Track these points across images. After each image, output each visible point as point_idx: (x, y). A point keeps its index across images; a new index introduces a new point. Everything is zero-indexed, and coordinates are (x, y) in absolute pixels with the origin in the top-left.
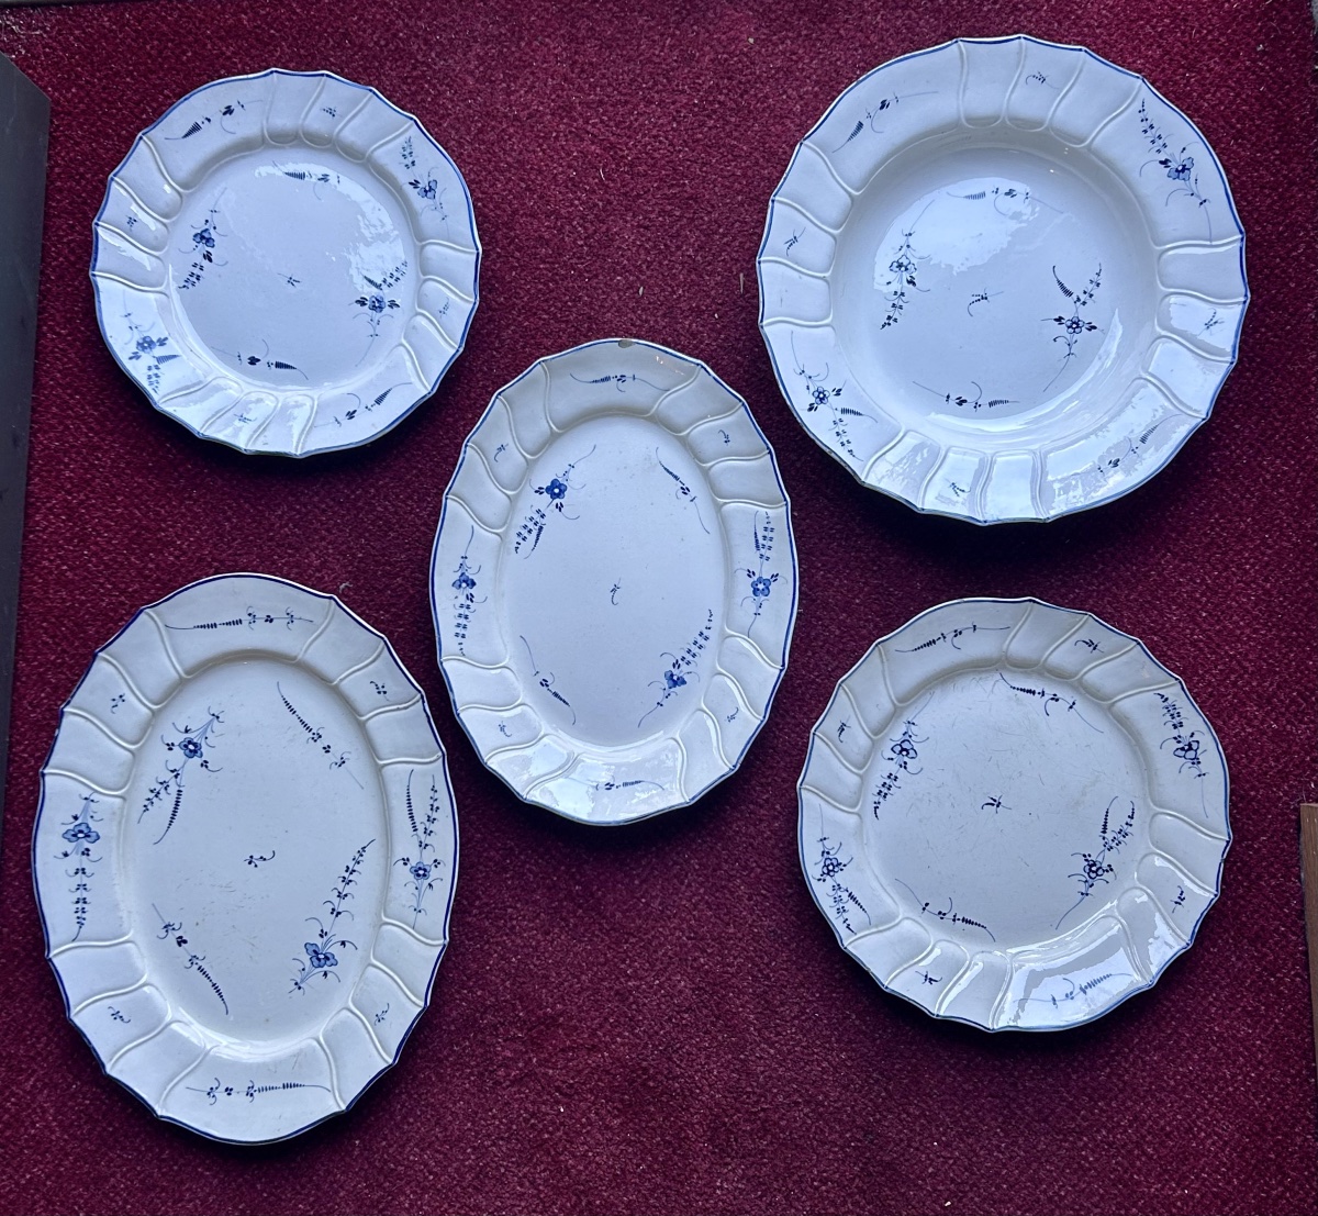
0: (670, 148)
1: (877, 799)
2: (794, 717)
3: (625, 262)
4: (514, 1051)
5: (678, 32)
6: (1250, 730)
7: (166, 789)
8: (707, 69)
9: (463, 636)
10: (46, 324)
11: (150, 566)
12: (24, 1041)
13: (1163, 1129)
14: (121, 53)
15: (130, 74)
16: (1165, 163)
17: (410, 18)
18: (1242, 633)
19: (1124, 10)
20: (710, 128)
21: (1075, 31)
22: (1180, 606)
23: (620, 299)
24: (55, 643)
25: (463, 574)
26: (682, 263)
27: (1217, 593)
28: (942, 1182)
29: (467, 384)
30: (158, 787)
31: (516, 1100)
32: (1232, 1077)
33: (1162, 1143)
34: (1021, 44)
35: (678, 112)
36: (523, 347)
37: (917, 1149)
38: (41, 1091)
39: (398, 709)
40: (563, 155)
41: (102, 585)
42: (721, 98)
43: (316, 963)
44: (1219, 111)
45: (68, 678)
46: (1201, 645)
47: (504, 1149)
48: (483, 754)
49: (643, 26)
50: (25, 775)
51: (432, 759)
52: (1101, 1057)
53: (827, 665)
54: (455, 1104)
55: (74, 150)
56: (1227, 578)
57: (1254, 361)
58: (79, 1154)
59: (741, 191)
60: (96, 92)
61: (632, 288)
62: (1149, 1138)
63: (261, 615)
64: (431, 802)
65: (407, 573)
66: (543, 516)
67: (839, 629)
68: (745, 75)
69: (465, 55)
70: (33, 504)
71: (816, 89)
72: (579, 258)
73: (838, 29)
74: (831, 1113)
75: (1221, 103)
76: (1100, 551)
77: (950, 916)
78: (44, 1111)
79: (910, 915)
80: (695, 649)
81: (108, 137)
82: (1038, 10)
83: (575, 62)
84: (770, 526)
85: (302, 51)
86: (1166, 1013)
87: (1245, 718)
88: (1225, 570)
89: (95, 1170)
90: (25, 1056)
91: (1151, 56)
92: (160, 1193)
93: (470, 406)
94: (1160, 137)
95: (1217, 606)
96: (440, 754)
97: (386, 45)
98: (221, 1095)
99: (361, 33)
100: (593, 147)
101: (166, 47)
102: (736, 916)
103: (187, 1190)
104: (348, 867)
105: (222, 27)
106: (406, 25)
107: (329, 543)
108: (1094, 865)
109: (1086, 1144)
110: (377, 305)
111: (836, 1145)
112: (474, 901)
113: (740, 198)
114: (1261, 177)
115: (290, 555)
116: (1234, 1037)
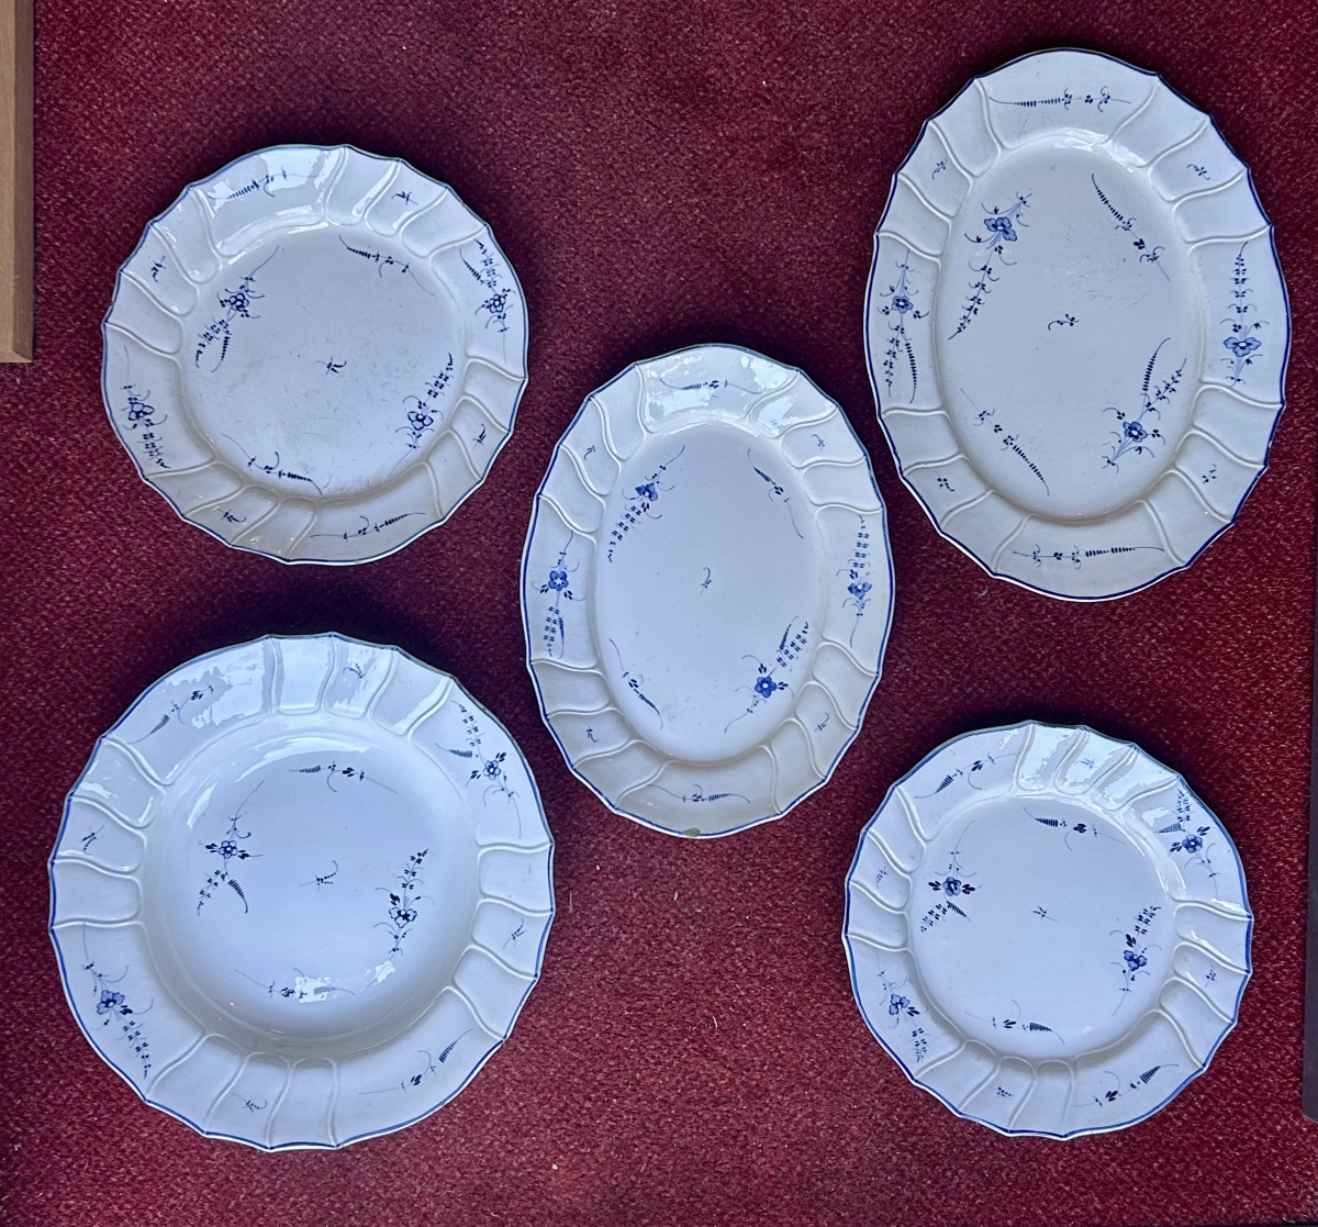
0: (643, 1050)
1: (449, 373)
2: (529, 455)
3: (692, 928)
4: (810, 138)
5: (633, 1178)
6: (77, 436)
7: (1159, 392)
8: (602, 1136)
9: (860, 535)
10: (1299, 872)
11: (1182, 617)
12: (1294, 153)
13: (185, 59)
14: (1229, 1168)
15: (1219, 1144)
16: (127, 1011)
17: (918, 1201)
18: (78, 532)
19: (159, 1192)
20: (600, 1071)
21: (211, 1171)
22: (138, 560)
23: (698, 888)
24: (1278, 540)
25: (861, 598)
26: (632, 925)
27: (100, 573)
28: (399, 13)
29: (858, 800)
30: (1167, 394)
31: (809, 93)
32: (115, 105)
33: (186, 45)
34: (271, 1142)
35: (635, 1090)
36: (799, 838)
37: (422, 43)
38: (1275, 106)
39: (926, 463)
40: (756, 1045)
41: (1232, 598)
42: (588, 1104)
43: (1006, 223)
44: (65, 1078)
45: (1262, 504)
46: (119, 521)
47: (821, 47)
48: (842, 417)
49: (670, 1186)
50: (1302, 409)
51: (891, 412)
52: (241, 126)
53: (494, 506)
54: (868, 89)
55: (1276, 1061)
56: (89, 587)
57: (47, 810)
58: (1236, 46)
59: (570, 1002)
60: (1255, 1125)
61: (686, 900)
62: (199, 51)
63: (1066, 561)
64: (892, 371)
65: (919, 606)
66: (779, 660)
67: (481, 542)
68: (562, 1128)
69: (861, 1158)
70: (1305, 683)
71: (487, 1112)
72: (741, 933)
73: (462, 1178)
74: (504, 77)
75: (62, 1087)
76: (216, 617)
77: (381, 260)
78: (1270, 86)
79: (420, 261)
80: (627, 522)
81: (1240, 1075)
82: (250, 1194)
83: (743, 1147)
84: (547, 642)
85: (1035, 1165)
86: (176, 166)
87: (80, 448)
88: (91, 595)
89: (1220, 31)
90: (1292, 137)
91: (132, 1140)
92: (1155, 9)
93: (855, 778)
94: (131, 1038)
95: (101, 560)
96: (883, 417)
97: (944, 1171)
98: (1096, 96)
99: (972, 1185)
100: (724, 1053)
101: (1181, 1173)
102: (592, 263)
103: (1129, 12)
104: (975, 313)
105: (1121, 1194)
106: (923, 1193)
107: (999, 637)
108: (238, 307)
109: (260, 45)
110: (952, 885)
111: (500, 48)
112: (849, 279)
113: (571, 994)
114: (26, 1006)
115: (1039, 625)
116: (111, 143)
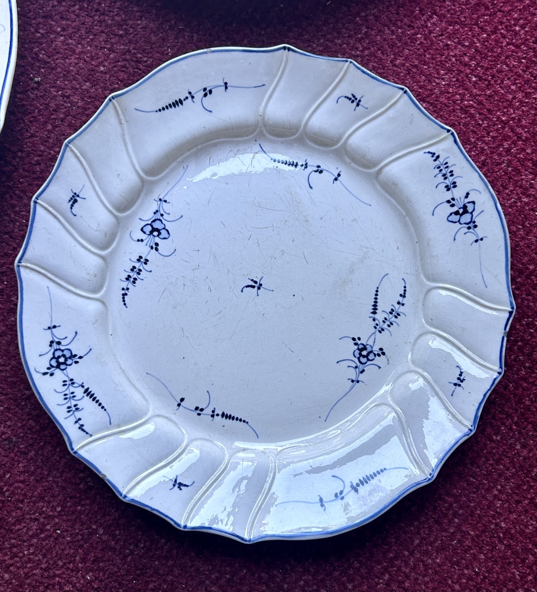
1: (125, 284)
6: (525, 200)
18: (514, 98)
22: (449, 70)
32: (522, 578)
46: (472, 111)
52: (379, 562)
56: (497, 41)
67: (83, 99)
76: (363, 14)
77: (208, 411)
79: (163, 412)
86: (448, 509)
87: (521, 187)
88: (494, 32)
95: (487, 69)
108: (365, 348)
116: (522, 533)
